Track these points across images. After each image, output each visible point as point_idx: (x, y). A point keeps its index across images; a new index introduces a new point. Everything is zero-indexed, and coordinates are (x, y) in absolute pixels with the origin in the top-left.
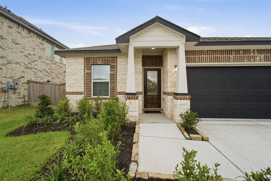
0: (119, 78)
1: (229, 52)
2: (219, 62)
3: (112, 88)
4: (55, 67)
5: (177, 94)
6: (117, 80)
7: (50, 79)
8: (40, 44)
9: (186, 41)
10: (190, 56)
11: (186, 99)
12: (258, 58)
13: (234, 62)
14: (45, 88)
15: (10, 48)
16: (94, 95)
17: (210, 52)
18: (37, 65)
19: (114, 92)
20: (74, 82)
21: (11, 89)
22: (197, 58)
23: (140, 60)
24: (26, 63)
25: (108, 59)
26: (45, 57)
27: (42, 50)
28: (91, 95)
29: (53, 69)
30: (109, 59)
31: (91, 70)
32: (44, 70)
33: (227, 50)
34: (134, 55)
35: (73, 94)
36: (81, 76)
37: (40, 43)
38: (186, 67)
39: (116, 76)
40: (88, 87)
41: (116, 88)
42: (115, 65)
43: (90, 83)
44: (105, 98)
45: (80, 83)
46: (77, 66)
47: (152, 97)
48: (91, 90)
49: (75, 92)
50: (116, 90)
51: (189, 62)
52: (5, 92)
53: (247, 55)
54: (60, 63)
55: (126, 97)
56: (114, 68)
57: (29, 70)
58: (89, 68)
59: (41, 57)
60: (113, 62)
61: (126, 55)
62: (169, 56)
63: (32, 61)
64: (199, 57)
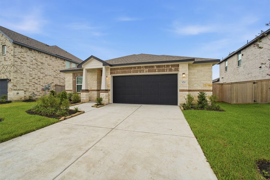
2: (126, 74)
8: (62, 64)
9: (103, 66)
10: (113, 71)
12: (145, 71)
13: (133, 73)
15: (47, 68)
20: (68, 85)
21: (47, 89)
24: (55, 75)
28: (76, 91)
33: (130, 67)
35: (68, 91)
36: (71, 82)
40: (75, 87)
43: (75, 85)
46: (70, 77)
48: (76, 89)
51: (112, 74)
52: (44, 90)
53: (139, 69)
57: (56, 79)
58: (75, 78)
63: (57, 74)
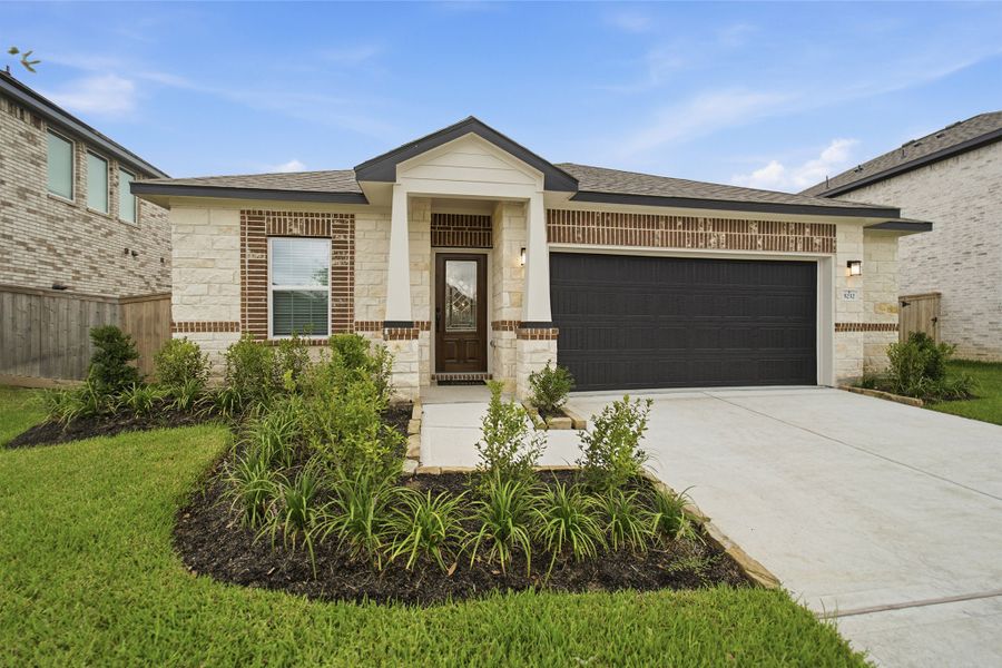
0: (360, 280)
1: (653, 221)
2: (631, 245)
3: (339, 310)
4: (86, 231)
5: (523, 325)
6: (355, 287)
7: (65, 277)
8: (21, 140)
9: (545, 189)
10: (561, 225)
11: (548, 338)
12: (712, 241)
13: (662, 246)
14: (56, 311)
16: (275, 334)
17: (609, 218)
18: (11, 222)
19: (346, 321)
20: (203, 288)
22: (578, 232)
23: (427, 227)
25: (326, 219)
26: (44, 193)
27: (32, 162)
28: (266, 332)
29: (79, 239)
30: (329, 221)
31: (266, 252)
32: (42, 242)
33: (649, 216)
34: (408, 213)
35: (198, 330)
36: (232, 272)
37: (21, 134)
38: (550, 253)
39: (352, 274)
40: (257, 305)
41: (352, 310)
42: (349, 239)
43: (262, 294)
44: (314, 342)
45: (225, 293)
46: (216, 238)
47: (461, 340)
48: (266, 316)
49: (210, 324)
50: (352, 316)
51: (559, 241)
53: (690, 232)
54: (105, 217)
55: (386, 332)
56: (342, 248)
58: (260, 246)
59: (27, 190)
60: (341, 229)
61: (385, 211)
62: (505, 223)
64: (584, 229)
